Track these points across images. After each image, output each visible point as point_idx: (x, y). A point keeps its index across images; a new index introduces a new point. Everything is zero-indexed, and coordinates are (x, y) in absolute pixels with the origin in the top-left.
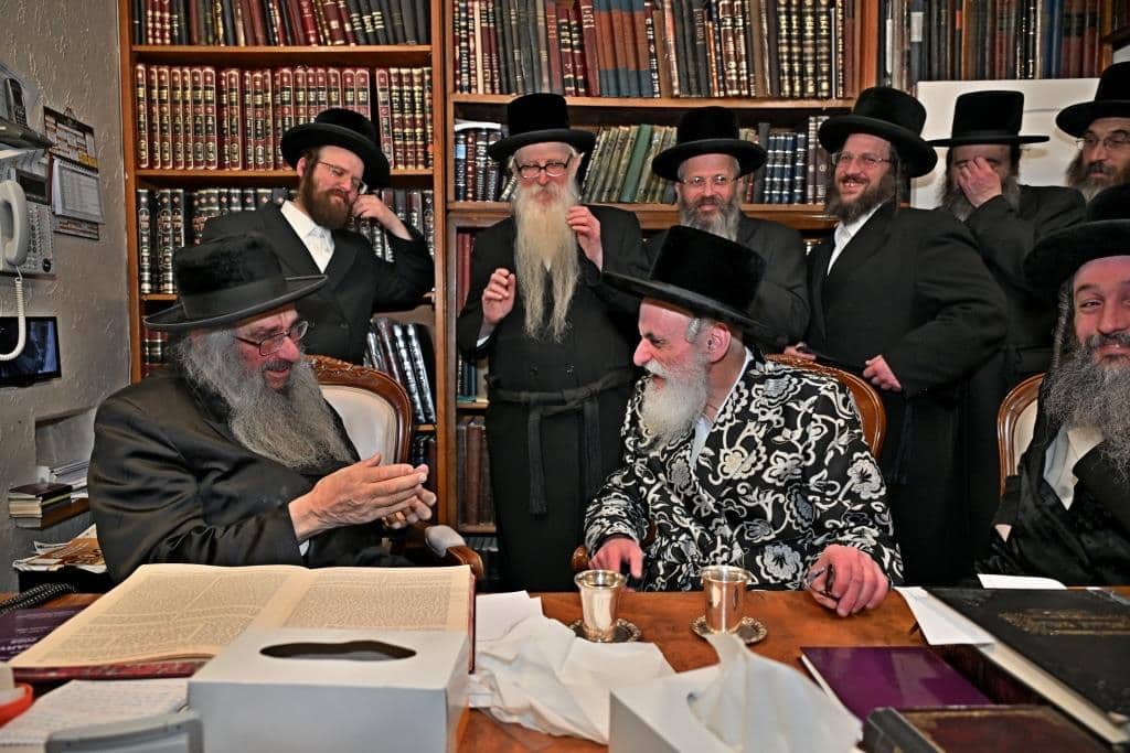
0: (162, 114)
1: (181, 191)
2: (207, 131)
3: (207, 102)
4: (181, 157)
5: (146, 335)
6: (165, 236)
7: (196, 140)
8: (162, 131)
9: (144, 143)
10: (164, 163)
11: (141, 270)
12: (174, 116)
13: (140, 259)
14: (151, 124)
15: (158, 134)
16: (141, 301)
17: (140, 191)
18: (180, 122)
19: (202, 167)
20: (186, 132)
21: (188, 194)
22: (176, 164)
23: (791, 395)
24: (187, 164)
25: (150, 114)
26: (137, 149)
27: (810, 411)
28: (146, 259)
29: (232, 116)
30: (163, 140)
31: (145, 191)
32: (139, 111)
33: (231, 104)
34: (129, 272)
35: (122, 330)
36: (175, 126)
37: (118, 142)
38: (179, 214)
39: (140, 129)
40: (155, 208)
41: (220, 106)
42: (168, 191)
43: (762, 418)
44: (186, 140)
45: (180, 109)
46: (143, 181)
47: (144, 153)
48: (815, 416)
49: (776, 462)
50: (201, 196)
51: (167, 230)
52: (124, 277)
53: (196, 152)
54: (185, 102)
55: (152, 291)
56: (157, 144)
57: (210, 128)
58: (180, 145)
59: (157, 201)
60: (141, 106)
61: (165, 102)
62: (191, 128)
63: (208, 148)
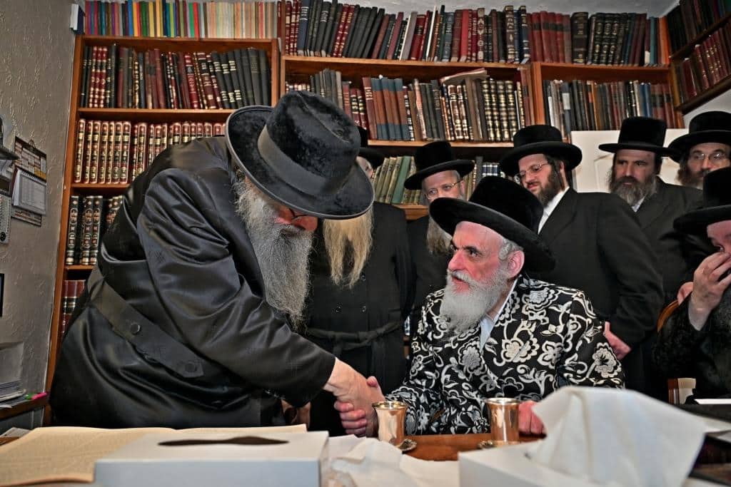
0: (93, 149)
1: (100, 197)
2: (122, 160)
3: (124, 142)
4: (103, 176)
5: (66, 293)
6: (87, 226)
7: (114, 166)
8: (92, 160)
9: (79, 168)
10: (91, 180)
11: (68, 248)
12: (102, 150)
13: (68, 241)
14: (85, 156)
15: (89, 162)
16: (65, 270)
17: (73, 197)
18: (105, 154)
19: (117, 183)
20: (108, 160)
21: (105, 200)
22: (99, 180)
23: (551, 302)
24: (107, 180)
25: (85, 150)
26: (74, 171)
27: (568, 312)
28: (72, 241)
29: (140, 151)
30: (92, 165)
31: (77, 197)
32: (78, 147)
33: (140, 143)
34: (59, 250)
35: (49, 289)
36: (101, 157)
37: (62, 165)
38: (98, 212)
39: (77, 158)
40: (82, 208)
41: (132, 145)
42: (92, 197)
43: (531, 318)
44: (108, 165)
45: (105, 147)
46: (75, 191)
47: (78, 173)
48: (572, 315)
49: (547, 350)
50: (114, 201)
51: (88, 222)
52: (55, 255)
53: (114, 173)
54: (110, 143)
55: (74, 263)
56: (88, 168)
57: (125, 158)
58: (104, 169)
59: (84, 204)
60: (80, 145)
61: (97, 142)
62: (112, 159)
63: (122, 171)
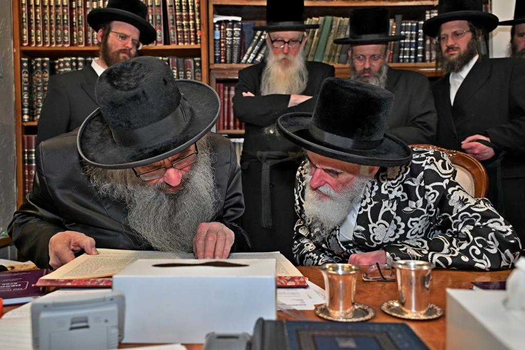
0: (36, 13)
1: (47, 59)
2: (64, 23)
3: (63, 6)
4: (48, 39)
5: (26, 146)
6: (38, 86)
7: (57, 29)
8: (36, 24)
9: (25, 31)
10: (37, 43)
11: (23, 107)
12: (44, 14)
13: (22, 100)
14: (29, 19)
15: (33, 26)
16: (23, 126)
17: (23, 59)
18: (47, 18)
19: (60, 45)
20: (51, 24)
21: (51, 61)
22: (45, 43)
24: (51, 43)
25: (29, 14)
26: (21, 35)
28: (26, 100)
29: (79, 15)
30: (37, 29)
31: (26, 59)
32: (22, 11)
33: (78, 7)
34: (15, 109)
35: (11, 143)
36: (44, 20)
37: (10, 29)
38: (46, 73)
39: (23, 22)
40: (31, 70)
41: (71, 9)
42: (39, 59)
44: (51, 29)
45: (47, 11)
46: (24, 53)
47: (25, 37)
50: (60, 62)
51: (39, 83)
52: (13, 112)
53: (57, 36)
54: (50, 6)
55: (29, 120)
56: (33, 31)
58: (47, 32)
59: (32, 66)
60: (24, 9)
61: (39, 6)
62: (53, 22)
63: (64, 34)
